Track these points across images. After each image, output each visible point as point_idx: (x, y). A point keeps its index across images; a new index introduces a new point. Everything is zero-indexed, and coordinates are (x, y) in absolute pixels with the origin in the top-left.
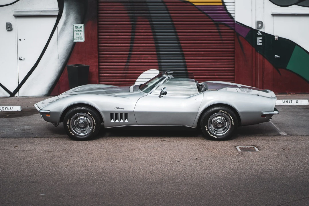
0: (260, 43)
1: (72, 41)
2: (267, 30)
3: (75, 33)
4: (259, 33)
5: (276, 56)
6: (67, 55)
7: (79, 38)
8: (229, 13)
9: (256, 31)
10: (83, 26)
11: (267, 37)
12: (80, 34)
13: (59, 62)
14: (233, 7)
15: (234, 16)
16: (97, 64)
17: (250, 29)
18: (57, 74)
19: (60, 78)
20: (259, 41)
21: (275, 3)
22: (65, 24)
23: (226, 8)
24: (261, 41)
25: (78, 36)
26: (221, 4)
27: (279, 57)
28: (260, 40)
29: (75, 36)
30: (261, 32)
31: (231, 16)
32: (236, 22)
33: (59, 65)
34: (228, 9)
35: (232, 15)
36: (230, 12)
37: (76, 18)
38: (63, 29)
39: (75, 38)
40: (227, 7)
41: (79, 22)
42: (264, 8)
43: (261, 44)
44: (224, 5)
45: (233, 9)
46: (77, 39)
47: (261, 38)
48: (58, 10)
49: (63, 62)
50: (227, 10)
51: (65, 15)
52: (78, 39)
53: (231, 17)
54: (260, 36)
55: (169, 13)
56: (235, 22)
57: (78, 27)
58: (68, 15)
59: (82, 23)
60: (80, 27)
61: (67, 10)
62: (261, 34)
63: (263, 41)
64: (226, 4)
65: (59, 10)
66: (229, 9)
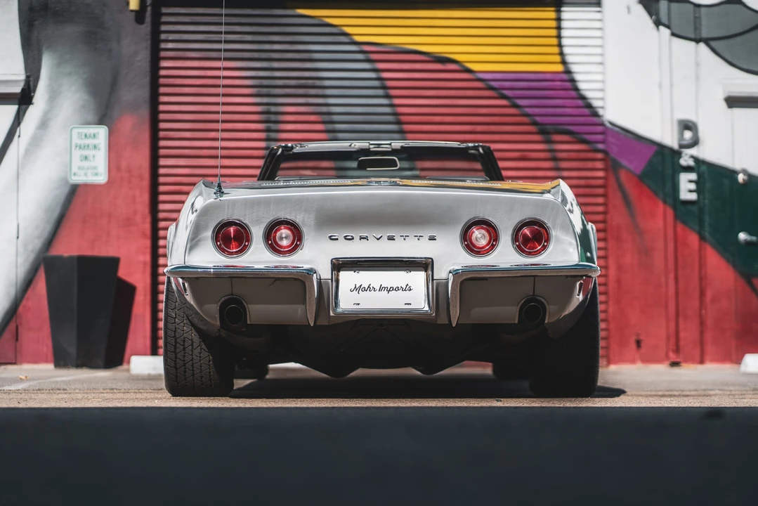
0: (691, 191)
1: (65, 180)
2: (713, 150)
3: (77, 154)
4: (685, 161)
5: (742, 236)
6: (48, 228)
7: (89, 172)
8: (583, 98)
9: (676, 154)
10: (102, 131)
11: (712, 175)
12: (92, 159)
13: (21, 249)
14: (599, 77)
15: (602, 108)
16: (148, 258)
17: (655, 148)
18: (13, 292)
19: (24, 302)
20: (687, 187)
21: (735, 62)
22: (44, 124)
23: (573, 81)
24: (693, 186)
25: (86, 164)
26: (560, 68)
27: (754, 238)
28: (691, 181)
29: (76, 163)
30: (692, 157)
31: (589, 106)
32: (611, 123)
33: (21, 260)
34: (581, 86)
35: (596, 103)
36: (588, 94)
37: (83, 107)
38: (36, 142)
39: (74, 169)
40: (578, 77)
41: (90, 118)
42: (697, 78)
43: (693, 197)
44: (568, 72)
45: (599, 86)
46: (82, 172)
47: (693, 176)
48: (23, 77)
49: (32, 251)
50: (577, 89)
51: (46, 97)
52: (86, 175)
53: (592, 110)
54: (688, 169)
55: (387, 96)
56: (608, 125)
57: (86, 135)
58: (53, 96)
59: (101, 121)
60: (94, 135)
61: (53, 80)
62: (691, 163)
63: (700, 185)
64: (574, 68)
65: (28, 77)
66: (588, 83)
